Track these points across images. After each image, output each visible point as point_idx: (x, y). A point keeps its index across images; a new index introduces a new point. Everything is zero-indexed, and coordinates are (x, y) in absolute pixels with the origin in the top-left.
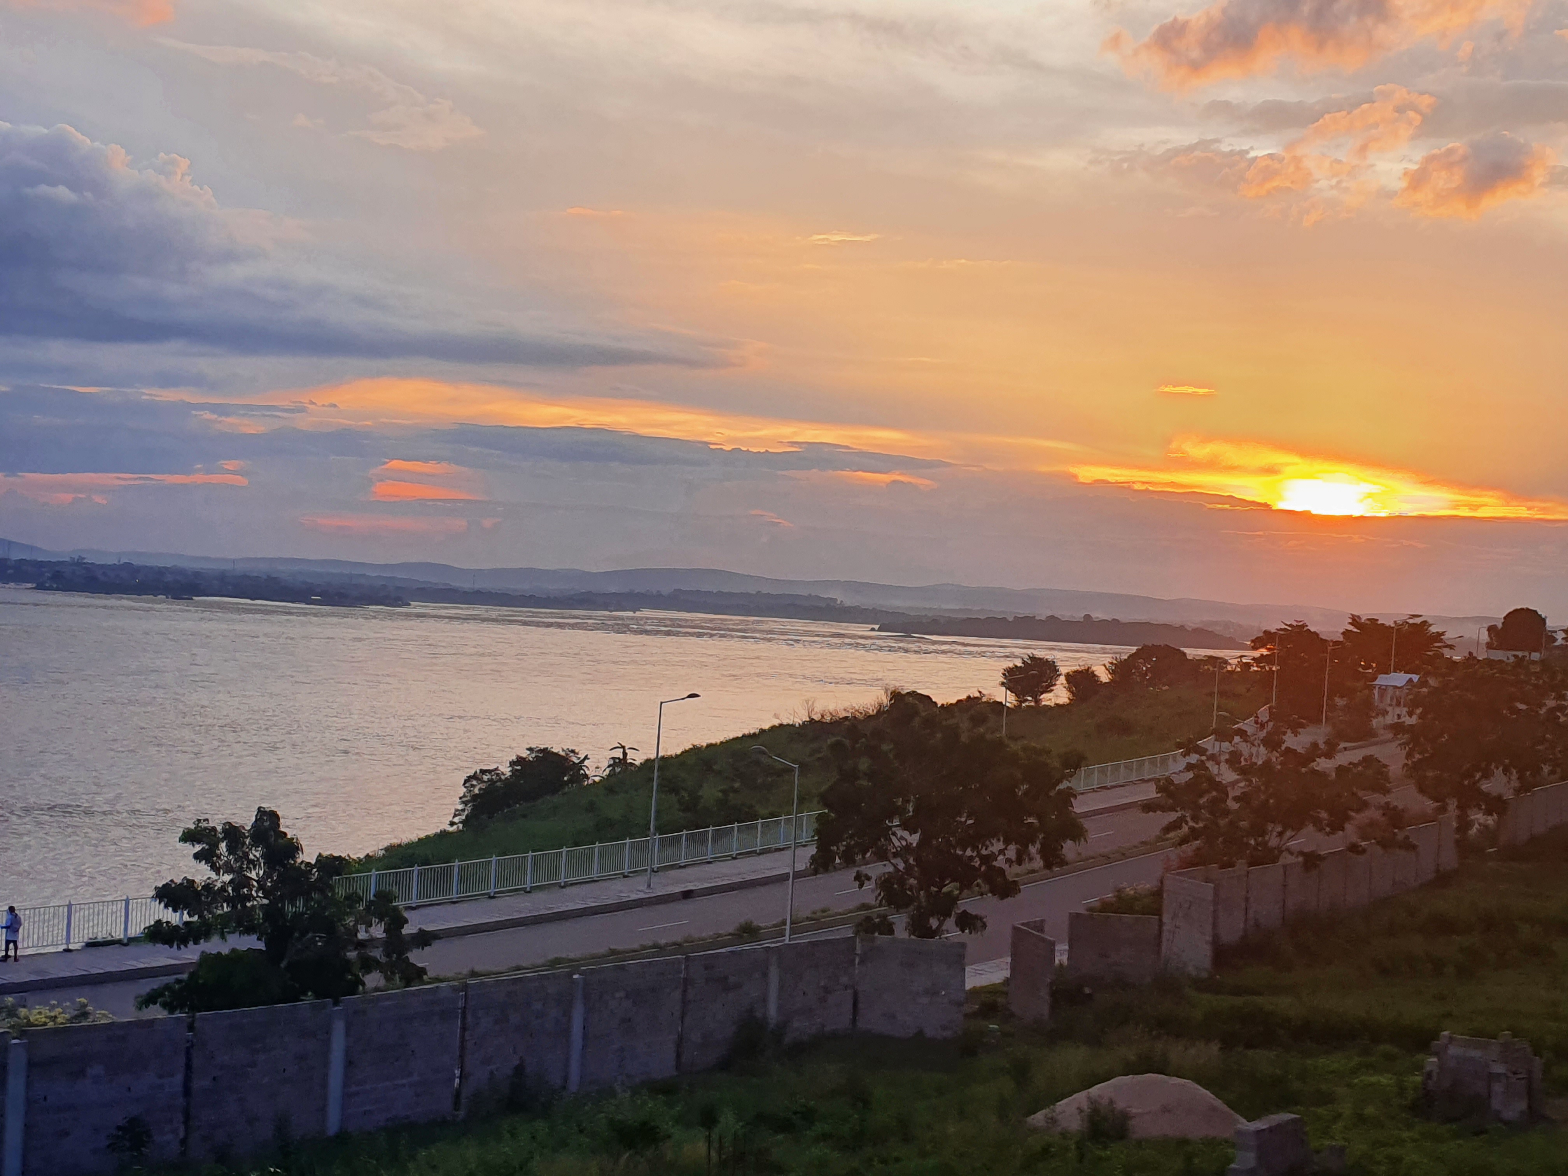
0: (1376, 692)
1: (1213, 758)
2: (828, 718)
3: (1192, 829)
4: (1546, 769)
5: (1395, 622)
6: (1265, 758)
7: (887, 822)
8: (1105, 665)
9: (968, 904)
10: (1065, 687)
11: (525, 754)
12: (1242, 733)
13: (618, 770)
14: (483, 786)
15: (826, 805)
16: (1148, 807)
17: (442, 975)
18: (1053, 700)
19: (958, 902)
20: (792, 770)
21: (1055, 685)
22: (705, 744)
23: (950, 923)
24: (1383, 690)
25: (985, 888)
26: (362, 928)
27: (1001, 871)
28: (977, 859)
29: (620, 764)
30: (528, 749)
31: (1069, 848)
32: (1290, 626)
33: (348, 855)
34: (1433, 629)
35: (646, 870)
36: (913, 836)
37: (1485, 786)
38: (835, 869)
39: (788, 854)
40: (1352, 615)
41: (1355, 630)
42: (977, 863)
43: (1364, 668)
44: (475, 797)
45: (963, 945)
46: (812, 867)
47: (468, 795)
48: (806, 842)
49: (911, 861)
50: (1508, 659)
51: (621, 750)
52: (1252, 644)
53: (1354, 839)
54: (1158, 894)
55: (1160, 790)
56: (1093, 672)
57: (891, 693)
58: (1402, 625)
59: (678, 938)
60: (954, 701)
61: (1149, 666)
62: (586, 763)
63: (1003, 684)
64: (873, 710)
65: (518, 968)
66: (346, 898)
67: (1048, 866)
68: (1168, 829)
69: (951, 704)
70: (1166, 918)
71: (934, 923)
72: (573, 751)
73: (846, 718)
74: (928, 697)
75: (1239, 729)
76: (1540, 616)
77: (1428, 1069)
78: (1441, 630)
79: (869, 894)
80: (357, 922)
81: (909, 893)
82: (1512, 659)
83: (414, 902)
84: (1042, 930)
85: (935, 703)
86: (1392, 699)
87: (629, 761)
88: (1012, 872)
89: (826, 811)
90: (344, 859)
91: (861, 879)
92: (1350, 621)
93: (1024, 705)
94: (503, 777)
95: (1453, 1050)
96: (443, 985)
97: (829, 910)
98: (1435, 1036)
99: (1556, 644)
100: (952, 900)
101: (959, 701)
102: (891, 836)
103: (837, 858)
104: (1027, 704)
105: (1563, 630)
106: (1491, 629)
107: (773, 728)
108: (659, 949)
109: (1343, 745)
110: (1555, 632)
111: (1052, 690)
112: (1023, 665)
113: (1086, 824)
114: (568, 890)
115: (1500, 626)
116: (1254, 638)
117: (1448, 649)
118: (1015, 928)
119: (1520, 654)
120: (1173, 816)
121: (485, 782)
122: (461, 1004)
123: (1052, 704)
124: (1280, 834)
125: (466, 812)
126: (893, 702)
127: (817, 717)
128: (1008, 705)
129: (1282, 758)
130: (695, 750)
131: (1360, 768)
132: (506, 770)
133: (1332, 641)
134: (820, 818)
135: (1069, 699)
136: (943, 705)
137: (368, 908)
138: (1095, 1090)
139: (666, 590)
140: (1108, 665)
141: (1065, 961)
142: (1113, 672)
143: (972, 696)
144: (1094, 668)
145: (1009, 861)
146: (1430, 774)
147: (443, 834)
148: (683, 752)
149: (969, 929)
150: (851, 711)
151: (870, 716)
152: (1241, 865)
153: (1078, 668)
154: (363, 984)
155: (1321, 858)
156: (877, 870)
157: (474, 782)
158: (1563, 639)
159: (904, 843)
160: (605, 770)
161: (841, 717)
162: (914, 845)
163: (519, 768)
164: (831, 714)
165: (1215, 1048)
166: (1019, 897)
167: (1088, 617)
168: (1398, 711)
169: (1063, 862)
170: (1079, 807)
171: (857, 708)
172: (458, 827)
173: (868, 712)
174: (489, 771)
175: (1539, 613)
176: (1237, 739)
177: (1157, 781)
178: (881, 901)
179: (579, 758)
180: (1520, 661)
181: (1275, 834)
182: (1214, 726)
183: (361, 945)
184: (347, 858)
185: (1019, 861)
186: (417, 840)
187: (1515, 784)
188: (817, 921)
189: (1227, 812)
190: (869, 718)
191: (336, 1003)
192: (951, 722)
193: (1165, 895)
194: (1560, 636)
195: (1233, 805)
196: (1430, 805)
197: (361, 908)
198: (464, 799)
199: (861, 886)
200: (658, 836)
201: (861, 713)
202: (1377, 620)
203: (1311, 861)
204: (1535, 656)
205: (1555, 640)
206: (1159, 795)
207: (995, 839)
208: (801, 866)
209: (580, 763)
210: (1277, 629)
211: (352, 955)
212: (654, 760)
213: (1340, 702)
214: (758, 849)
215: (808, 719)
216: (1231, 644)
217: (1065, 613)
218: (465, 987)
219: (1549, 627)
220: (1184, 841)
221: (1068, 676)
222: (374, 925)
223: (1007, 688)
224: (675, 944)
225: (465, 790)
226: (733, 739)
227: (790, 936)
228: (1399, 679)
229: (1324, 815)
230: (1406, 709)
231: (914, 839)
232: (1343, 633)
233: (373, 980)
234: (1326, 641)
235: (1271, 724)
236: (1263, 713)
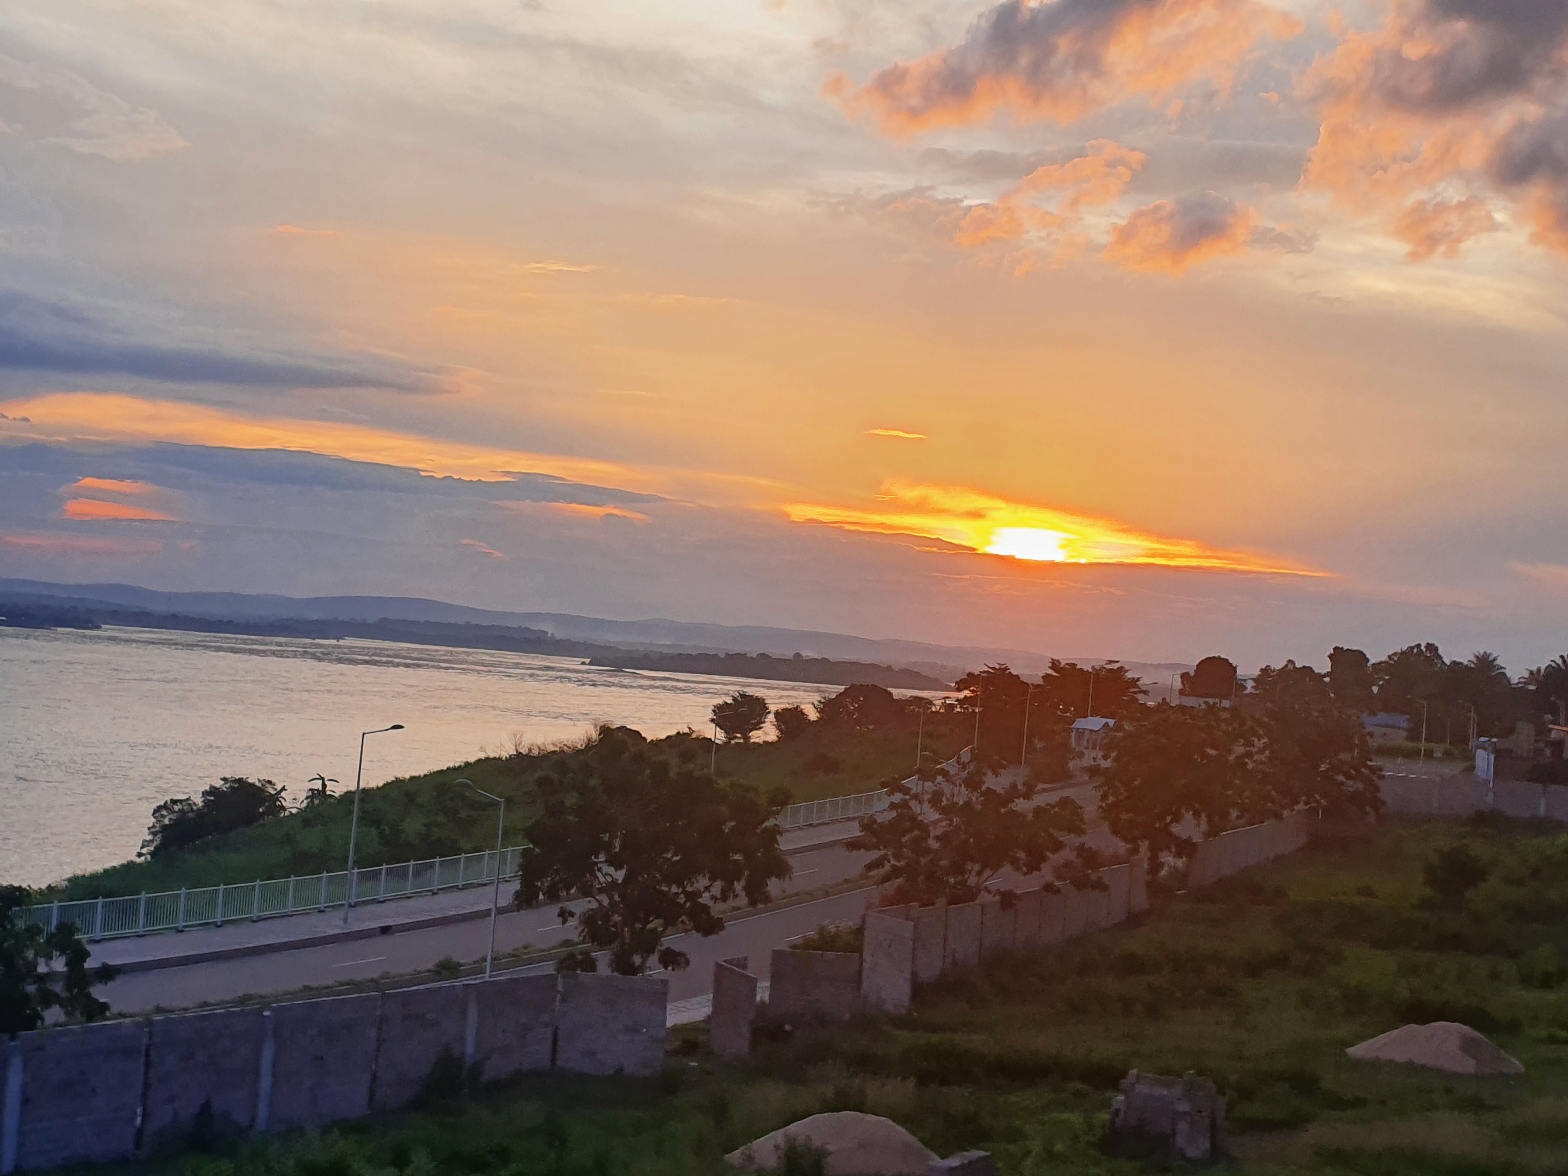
0: (1073, 734)
1: (916, 797)
2: (535, 752)
3: (893, 866)
4: (1234, 813)
5: (1093, 667)
6: (966, 799)
7: (593, 857)
8: (813, 704)
9: (672, 941)
10: (774, 725)
11: (219, 784)
12: (945, 773)
13: (316, 801)
14: (173, 816)
15: (532, 841)
16: (852, 845)
17: (126, 1010)
18: (762, 738)
19: (662, 939)
20: (496, 804)
21: (764, 722)
22: (408, 777)
23: (653, 959)
24: (1081, 733)
25: (690, 925)
26: (41, 961)
27: (706, 908)
28: (682, 896)
29: (319, 796)
30: (222, 779)
31: (773, 886)
32: (993, 668)
33: (29, 886)
34: (1129, 675)
35: (342, 905)
36: (619, 872)
37: (1176, 829)
38: (539, 905)
39: (491, 889)
40: (1052, 659)
41: (1055, 674)
42: (682, 899)
43: (1062, 711)
44: (165, 828)
45: (665, 983)
46: (516, 902)
47: (158, 825)
48: (510, 877)
49: (617, 898)
50: (1200, 705)
51: (321, 781)
52: (957, 686)
53: (1049, 878)
54: (860, 931)
55: (864, 827)
56: (801, 711)
57: (601, 728)
58: (1100, 669)
59: (375, 975)
60: (663, 737)
61: (857, 705)
62: (283, 794)
63: (712, 720)
64: (582, 745)
65: (206, 1004)
66: (27, 930)
67: (753, 903)
68: (869, 867)
69: (661, 740)
70: (867, 955)
71: (637, 960)
72: (270, 782)
73: (554, 752)
74: (638, 733)
75: (942, 769)
76: (1231, 664)
77: (1115, 1106)
78: (1136, 676)
79: (573, 930)
80: (37, 955)
81: (613, 929)
82: (1203, 706)
83: (98, 934)
84: (744, 966)
85: (645, 739)
86: (1088, 742)
87: (328, 793)
88: (717, 909)
89: (531, 846)
90: (25, 889)
91: (565, 915)
92: (1050, 665)
93: (733, 742)
94: (195, 808)
95: (1142, 1089)
96: (126, 1020)
97: (531, 946)
98: (1123, 1074)
99: (1245, 692)
100: (656, 936)
101: (669, 737)
102: (597, 872)
103: (541, 894)
104: (736, 741)
105: (1253, 679)
106: (1184, 676)
107: (479, 761)
108: (355, 986)
109: (1040, 786)
110: (1245, 680)
111: (761, 728)
112: (733, 703)
113: (791, 861)
114: (261, 925)
115: (1192, 673)
116: (958, 680)
117: (1142, 695)
118: (719, 966)
119: (1211, 701)
120: (875, 854)
121: (176, 812)
122: (145, 1041)
123: (761, 742)
124: (979, 873)
125: (155, 844)
126: (602, 736)
127: (524, 751)
128: (717, 741)
129: (982, 798)
130: (398, 782)
131: (1056, 809)
132: (199, 801)
133: (1033, 685)
134: (525, 853)
135: (778, 736)
136: (652, 741)
137: (49, 941)
138: (792, 1128)
139: (372, 618)
140: (816, 703)
141: (767, 999)
142: (821, 711)
143: (681, 732)
144: (803, 707)
145: (713, 898)
146: (1124, 816)
147: (130, 865)
148: (385, 785)
149: (672, 967)
150: (559, 745)
151: (579, 751)
152: (941, 902)
153: (787, 706)
154: (42, 1019)
155: (1016, 896)
156: (581, 906)
157: (164, 813)
158: (1253, 687)
159: (610, 880)
160: (303, 802)
161: (549, 751)
162: (620, 881)
163: (212, 798)
164: (539, 747)
165: (911, 1083)
166: (722, 933)
167: (798, 655)
168: (1094, 754)
169: (767, 899)
170: (784, 844)
171: (566, 743)
172: (146, 859)
173: (576, 747)
174: (181, 801)
175: (1231, 662)
176: (940, 778)
177: (860, 819)
178: (585, 937)
179: (276, 789)
180: (1211, 708)
181: (974, 873)
182: (918, 765)
183: (41, 979)
184: (28, 888)
185: (724, 899)
186: (102, 871)
187: (1204, 827)
188: (517, 958)
189: (928, 851)
190: (578, 752)
191: (13, 1038)
192: (661, 758)
193: (866, 933)
194: (1250, 684)
195: (934, 845)
196: (1122, 847)
197: (42, 941)
198: (153, 830)
199: (565, 921)
200: (356, 871)
201: (569, 747)
202: (1076, 665)
203: (1008, 900)
204: (1226, 703)
205: (1246, 688)
206: (862, 834)
207: (701, 876)
208: (503, 902)
209: (276, 794)
210: (980, 672)
211: (31, 989)
212: (354, 792)
213: (1039, 744)
214: (460, 884)
215: (515, 753)
216: (936, 684)
217: (776, 651)
218: (150, 1023)
219: (1241, 675)
220: (886, 879)
221: (777, 714)
222: (54, 958)
223: (717, 725)
224: (371, 980)
225: (154, 820)
226: (438, 772)
227: (491, 971)
228: (1095, 723)
229: (1021, 855)
230: (1101, 753)
231: (620, 875)
232: (1043, 677)
233: (53, 1014)
234: (1027, 684)
235: (972, 766)
236: (965, 754)
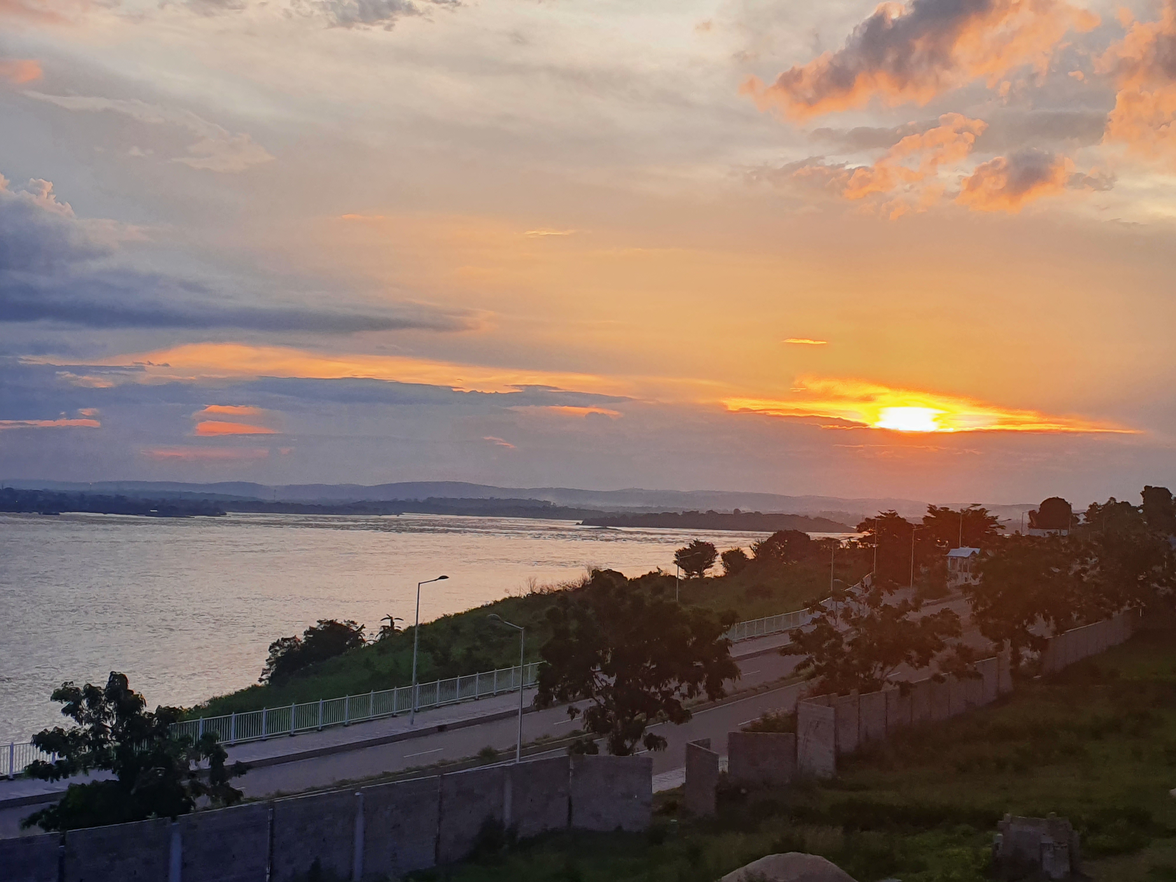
0: (949, 562)
1: (831, 613)
2: (546, 592)
3: (817, 667)
4: (1075, 616)
5: (962, 510)
6: (869, 613)
7: (591, 668)
8: (750, 547)
9: (653, 729)
10: (722, 564)
11: (315, 625)
12: (851, 595)
13: (387, 635)
14: (284, 650)
15: (545, 658)
16: (785, 651)
17: (256, 795)
18: (713, 574)
19: (646, 727)
20: (519, 632)
21: (714, 562)
22: (453, 614)
23: (640, 744)
24: (954, 560)
25: (666, 716)
26: (192, 762)
27: (677, 702)
28: (659, 694)
29: (389, 631)
30: (318, 622)
31: (727, 685)
32: (885, 514)
33: (181, 707)
34: (989, 514)
35: (410, 711)
36: (611, 678)
37: (1031, 629)
38: (553, 706)
39: (518, 694)
40: (929, 505)
41: (933, 516)
42: (659, 697)
43: (940, 544)
44: (278, 659)
45: (650, 761)
46: (536, 704)
47: (273, 657)
48: (531, 685)
49: (610, 697)
50: (1045, 535)
51: (390, 620)
52: (858, 529)
53: (936, 670)
54: (794, 716)
55: (794, 638)
56: (742, 552)
57: (592, 571)
58: (966, 511)
59: (435, 762)
60: (640, 576)
61: (783, 546)
62: (363, 630)
63: (675, 562)
64: (579, 585)
65: (314, 789)
66: (181, 739)
67: (712, 698)
68: (799, 667)
69: (638, 579)
70: (800, 735)
71: (628, 744)
72: (353, 622)
73: (559, 591)
74: (621, 574)
75: (849, 592)
76: (1067, 503)
77: (996, 842)
78: (995, 515)
79: (579, 723)
80: (188, 758)
81: (608, 721)
82: (1047, 536)
83: (233, 741)
84: (708, 746)
85: (626, 578)
86: (960, 566)
87: (396, 628)
88: (685, 703)
89: (546, 661)
90: (178, 709)
91: (573, 712)
92: (928, 509)
93: (691, 578)
94: (299, 644)
95: (1014, 828)
96: (255, 803)
97: (549, 737)
98: (1001, 817)
99: (1079, 523)
100: (641, 727)
101: (643, 576)
102: (595, 679)
103: (554, 696)
104: (694, 577)
105: (1084, 513)
106: (1031, 513)
107: (504, 600)
108: (422, 771)
109: (925, 601)
110: (1078, 515)
111: (712, 566)
112: (690, 548)
113: (739, 665)
114: (351, 728)
115: (1038, 511)
116: (858, 524)
117: (1000, 529)
118: (689, 746)
119: (1053, 531)
120: (803, 658)
121: (285, 647)
122: (270, 818)
123: (712, 577)
124: (882, 669)
125: (272, 671)
126: (593, 578)
127: (537, 591)
128: (679, 578)
129: (882, 612)
130: (446, 618)
131: (939, 618)
132: (302, 638)
133: (915, 525)
134: (541, 667)
135: (725, 572)
136: (631, 579)
137: (197, 746)
138: (751, 866)
139: (422, 498)
140: (753, 546)
141: (726, 770)
142: (756, 552)
143: (653, 572)
144: (742, 549)
145: (683, 696)
146: (991, 621)
147: (255, 688)
148: (436, 620)
149: (655, 747)
150: (562, 586)
151: (578, 589)
152: (854, 692)
153: (730, 549)
154: (194, 805)
155: (911, 685)
156: (584, 705)
157: (278, 648)
158: (1084, 519)
159: (604, 684)
160: (377, 636)
161: (555, 590)
162: (612, 685)
163: (311, 636)
164: (548, 588)
165: (839, 831)
166: (691, 722)
167: (737, 511)
168: (965, 575)
169: (723, 695)
170: (734, 653)
171: (567, 583)
172: (266, 682)
173: (576, 586)
174: (289, 639)
175: (1066, 501)
176: (848, 599)
177: (790, 631)
178: (588, 728)
179: (357, 627)
180: (1053, 536)
181: (878, 669)
182: (832, 590)
183: (193, 775)
184: (180, 709)
185: (691, 695)
186: (234, 693)
187: (1053, 626)
188: (540, 745)
189: (842, 654)
190: (576, 590)
191: (174, 819)
192: (637, 592)
193: (799, 717)
194: (1082, 518)
195: (847, 648)
196: (991, 645)
197: (192, 747)
198: (269, 661)
199: (573, 717)
200: (418, 685)
201: (570, 587)
202: (948, 509)
203: (905, 688)
204: (1064, 533)
205: (1079, 520)
206: (792, 642)
207: (672, 679)
208: (527, 704)
209: (358, 631)
210: (876, 517)
211: (185, 783)
212: (415, 627)
213: (923, 570)
214: (494, 692)
215: (530, 593)
216: (842, 528)
217: (719, 509)
218: (272, 805)
219: (1074, 511)
220: (812, 676)
221: (724, 556)
222: (201, 759)
223: (678, 566)
224: (432, 766)
225: (270, 654)
226: (475, 609)
227: (520, 757)
228: (965, 552)
229: (914, 653)
230: (971, 574)
231: (612, 681)
232: (924, 519)
233: (202, 801)
234: (912, 524)
235: (873, 587)
236: (867, 579)
